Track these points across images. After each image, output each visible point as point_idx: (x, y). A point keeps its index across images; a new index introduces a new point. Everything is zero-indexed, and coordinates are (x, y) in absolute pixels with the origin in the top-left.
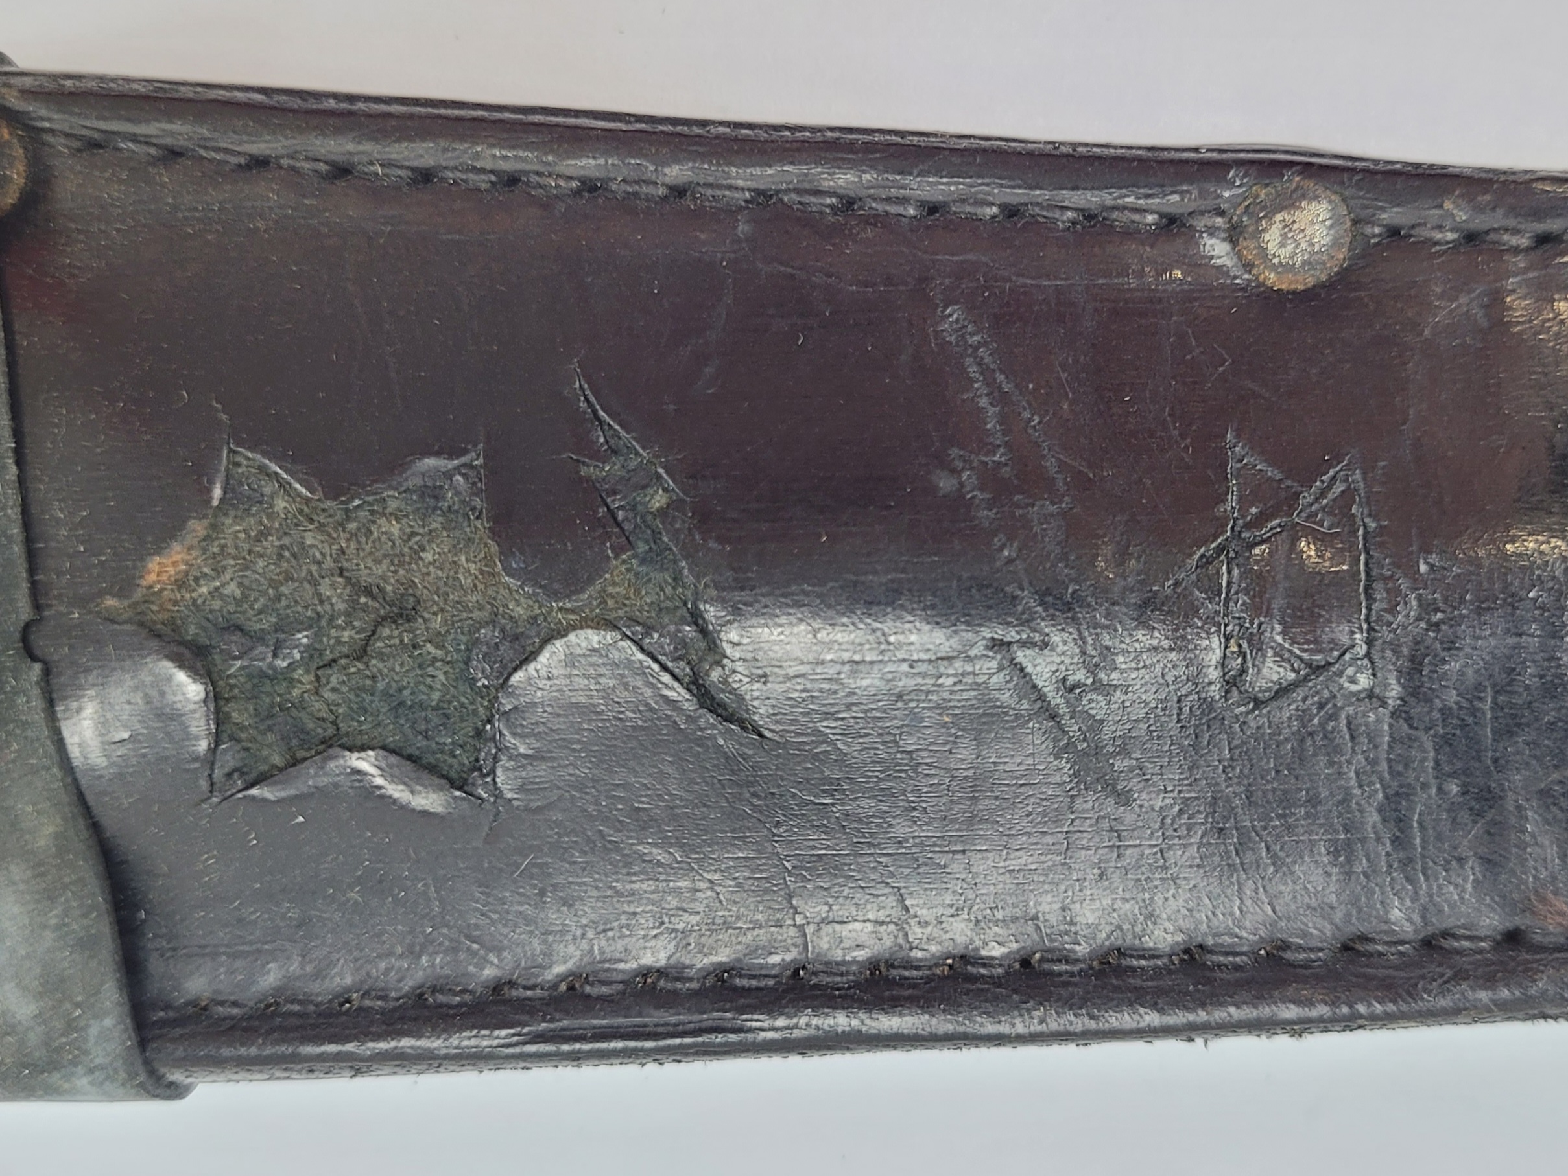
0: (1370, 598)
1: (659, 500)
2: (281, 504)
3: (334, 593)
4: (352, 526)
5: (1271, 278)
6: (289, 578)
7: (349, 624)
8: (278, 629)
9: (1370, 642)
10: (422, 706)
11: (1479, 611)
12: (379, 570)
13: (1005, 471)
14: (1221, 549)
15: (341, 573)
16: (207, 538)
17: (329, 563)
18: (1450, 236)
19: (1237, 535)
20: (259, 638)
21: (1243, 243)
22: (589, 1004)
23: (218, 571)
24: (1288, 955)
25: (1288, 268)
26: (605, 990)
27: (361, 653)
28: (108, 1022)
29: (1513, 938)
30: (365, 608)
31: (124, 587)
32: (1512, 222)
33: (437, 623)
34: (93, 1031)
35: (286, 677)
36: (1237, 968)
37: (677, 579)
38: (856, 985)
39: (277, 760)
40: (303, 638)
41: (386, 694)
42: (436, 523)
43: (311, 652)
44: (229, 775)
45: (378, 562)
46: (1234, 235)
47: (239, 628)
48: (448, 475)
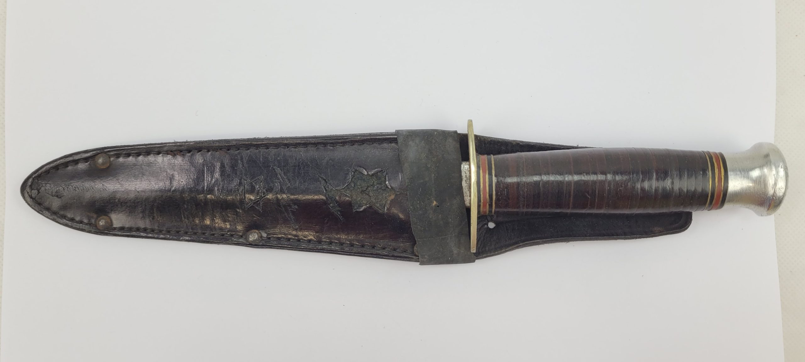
0: (245, 191)
1: (331, 205)
2: (378, 205)
3: (371, 194)
4: (369, 202)
5: (257, 231)
6: (377, 196)
7: (369, 190)
8: (378, 190)
9: (245, 186)
10: (361, 180)
11: (232, 190)
12: (366, 197)
13: (289, 208)
14: (263, 198)
15: (370, 197)
16: (387, 201)
17: (372, 198)
18: (234, 236)
19: (261, 199)
20: (380, 189)
21: (260, 236)
22: (341, 143)
23: (386, 197)
24: (255, 148)
25: (255, 232)
26: (339, 144)
27: (368, 187)
28: (400, 141)
29: (228, 150)
30: (367, 192)
31: (396, 195)
32: (227, 237)
33: (358, 190)
34: (402, 140)
35: (378, 184)
36: (262, 147)
37: (329, 195)
38: (309, 145)
39: (379, 174)
40: (374, 189)
41: (365, 181)
42: (359, 203)
43: (374, 187)
44: (385, 172)
45: (366, 198)
46: (261, 237)
47: (383, 190)
48: (357, 208)
